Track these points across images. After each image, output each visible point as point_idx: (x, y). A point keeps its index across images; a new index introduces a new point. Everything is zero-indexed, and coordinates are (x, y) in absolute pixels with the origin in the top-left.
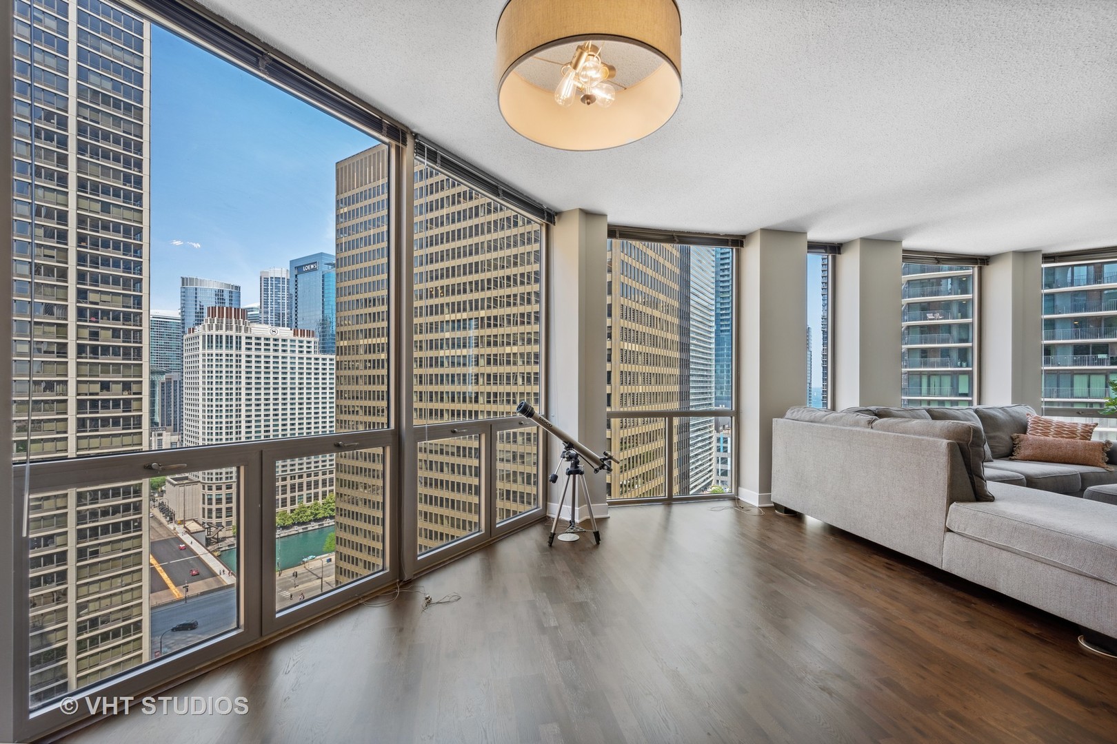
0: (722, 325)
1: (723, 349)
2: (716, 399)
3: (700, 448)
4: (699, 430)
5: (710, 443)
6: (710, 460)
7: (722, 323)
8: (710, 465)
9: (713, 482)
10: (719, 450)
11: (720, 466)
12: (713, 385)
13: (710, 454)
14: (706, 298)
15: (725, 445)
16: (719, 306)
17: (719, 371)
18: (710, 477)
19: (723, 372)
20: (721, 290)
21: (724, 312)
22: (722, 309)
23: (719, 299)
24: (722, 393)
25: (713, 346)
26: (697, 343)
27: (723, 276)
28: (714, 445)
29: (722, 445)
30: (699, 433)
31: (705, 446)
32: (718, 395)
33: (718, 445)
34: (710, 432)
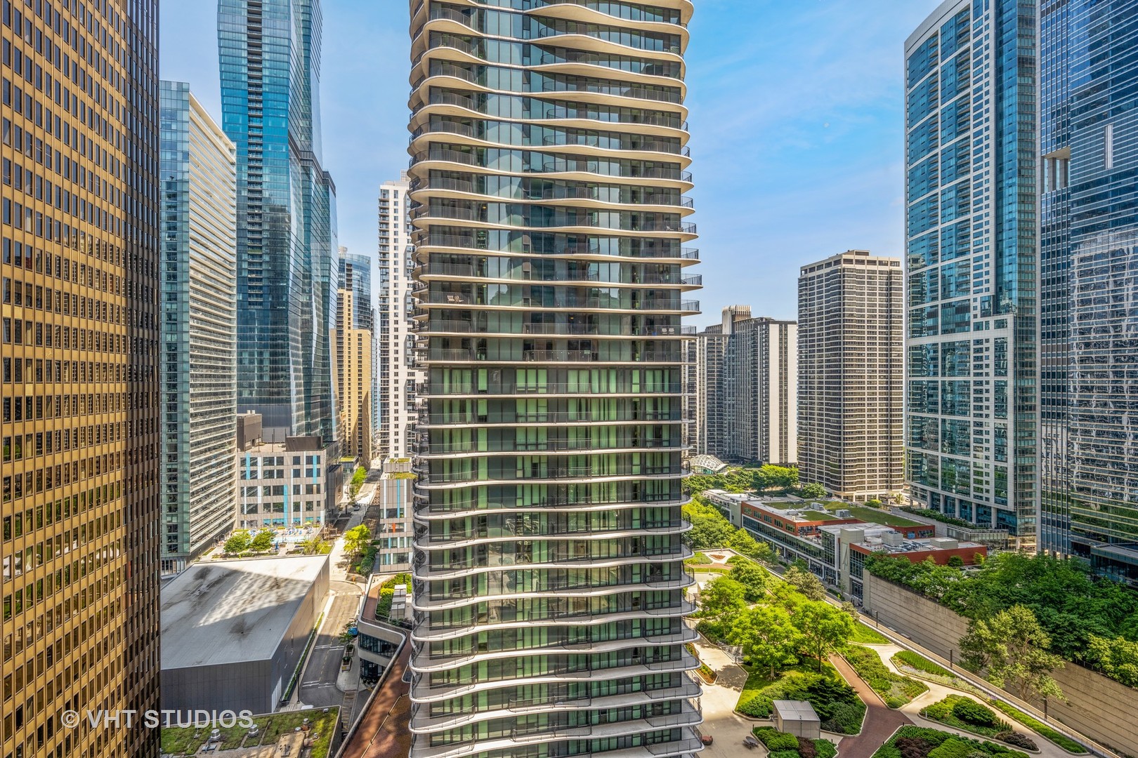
0: (250, 295)
1: (252, 330)
2: (240, 401)
3: (211, 476)
4: (210, 449)
5: (230, 468)
6: (230, 493)
7: (250, 292)
8: (231, 500)
9: (235, 525)
10: (243, 477)
11: (246, 500)
12: (235, 381)
13: (230, 484)
14: (220, 252)
15: (253, 468)
16: (245, 265)
17: (246, 362)
18: (231, 517)
19: (253, 363)
20: (249, 243)
21: (254, 276)
22: (251, 272)
23: (245, 257)
24: (251, 394)
25: (234, 324)
26: (203, 317)
27: (253, 224)
28: (237, 469)
29: (248, 468)
30: (208, 455)
31: (221, 472)
32: (246, 395)
33: (243, 469)
34: (230, 451)
